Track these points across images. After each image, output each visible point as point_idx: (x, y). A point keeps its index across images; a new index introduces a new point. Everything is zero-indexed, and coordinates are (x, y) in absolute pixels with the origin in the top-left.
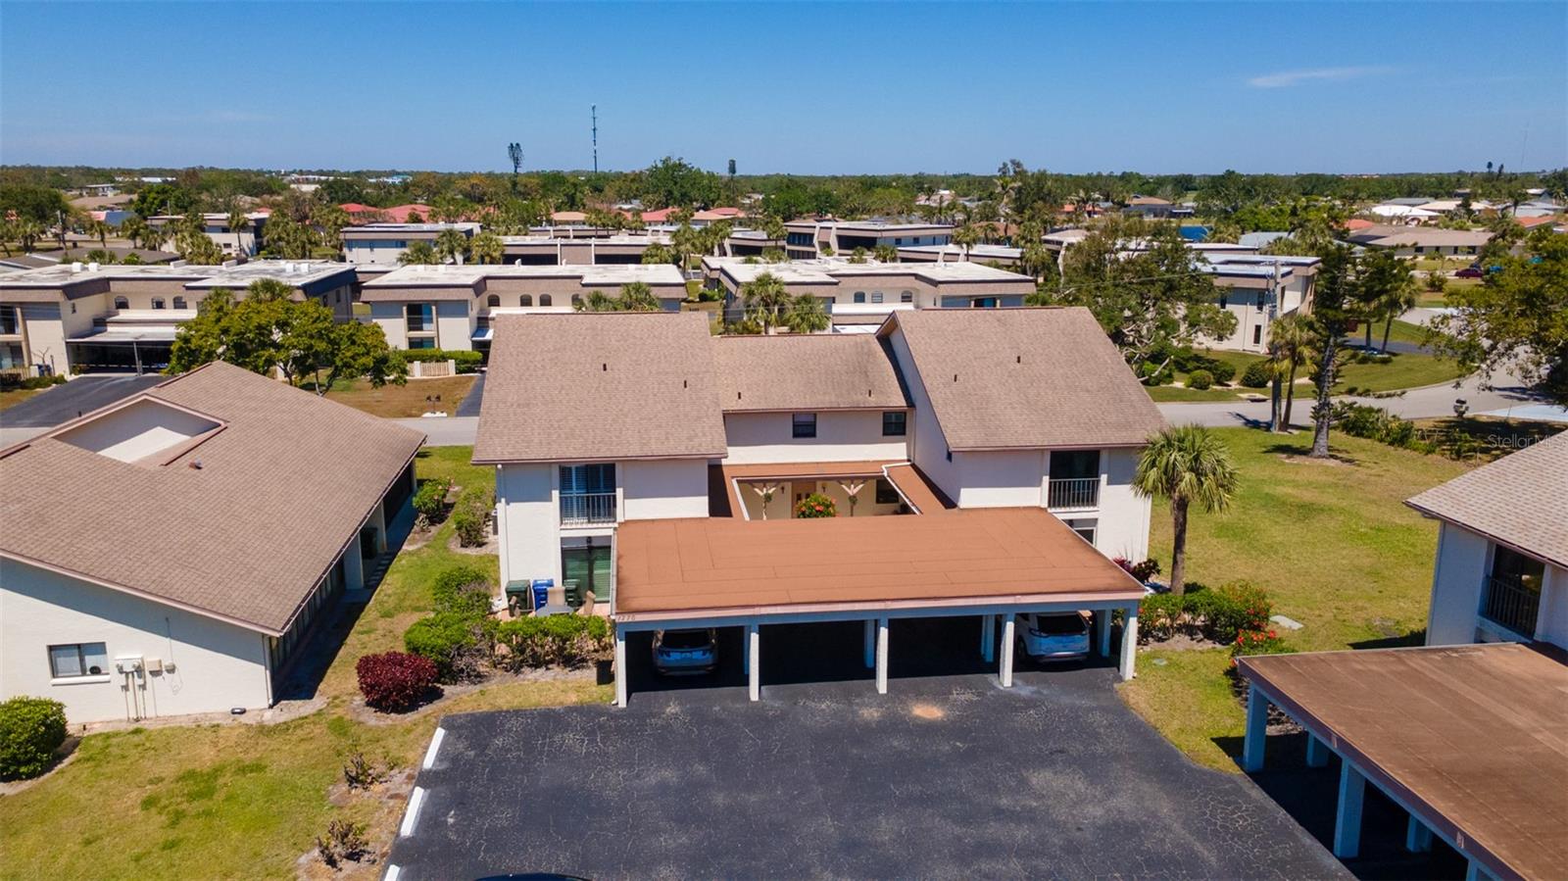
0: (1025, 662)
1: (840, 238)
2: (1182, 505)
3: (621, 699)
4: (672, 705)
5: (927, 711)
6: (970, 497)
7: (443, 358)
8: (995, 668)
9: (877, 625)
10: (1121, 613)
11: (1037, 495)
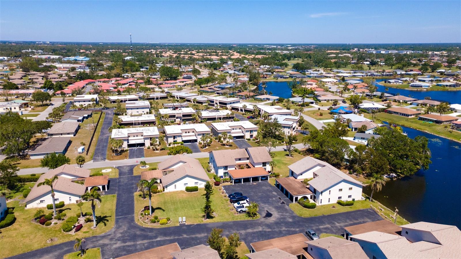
0: (261, 180)
1: (219, 102)
2: (273, 167)
3: (233, 184)
4: (237, 184)
5: (255, 184)
6: (256, 166)
7: (179, 143)
8: (259, 180)
9: (251, 178)
10: (268, 176)
11: (261, 166)
